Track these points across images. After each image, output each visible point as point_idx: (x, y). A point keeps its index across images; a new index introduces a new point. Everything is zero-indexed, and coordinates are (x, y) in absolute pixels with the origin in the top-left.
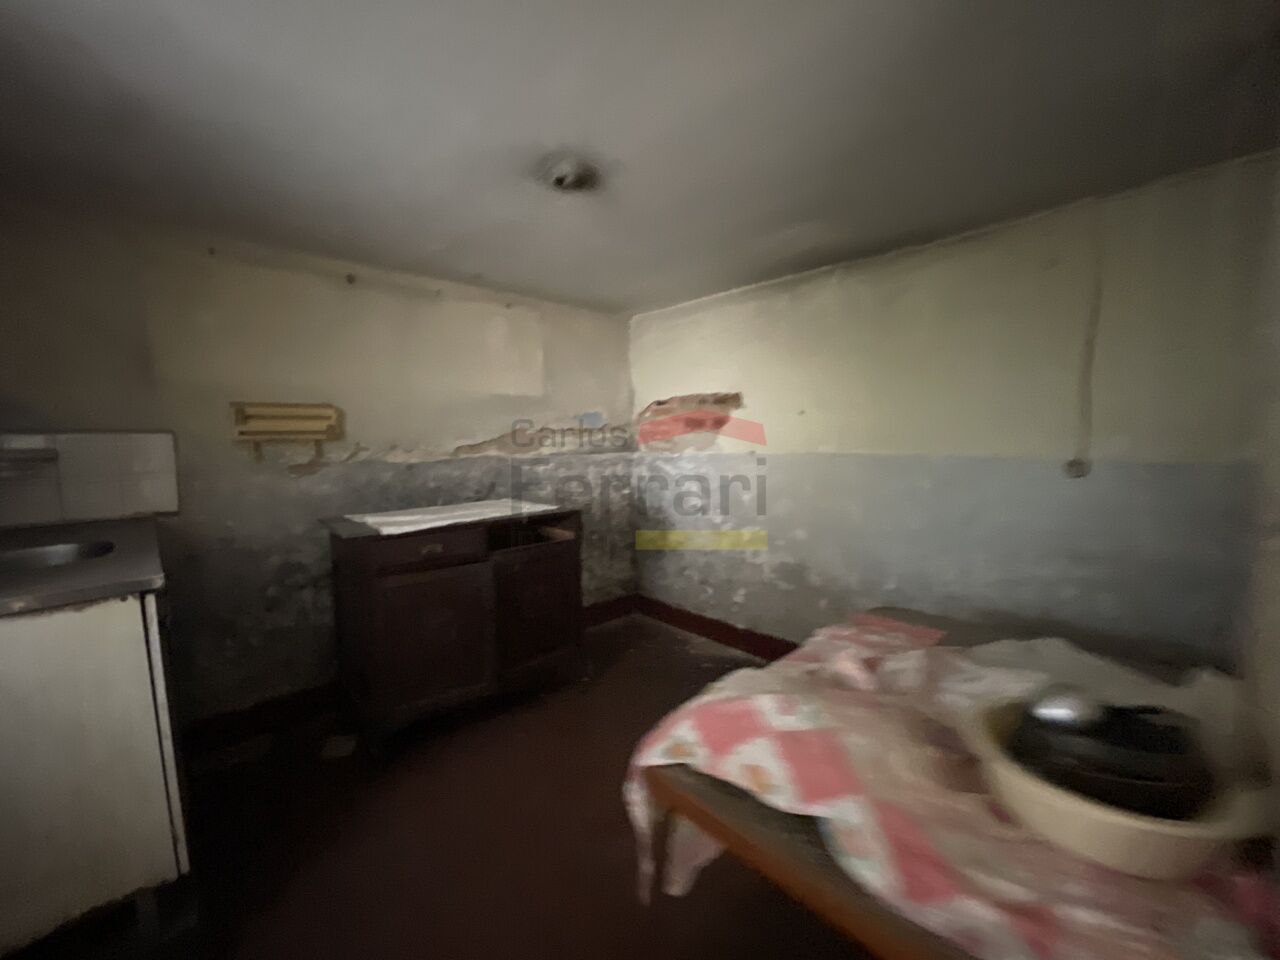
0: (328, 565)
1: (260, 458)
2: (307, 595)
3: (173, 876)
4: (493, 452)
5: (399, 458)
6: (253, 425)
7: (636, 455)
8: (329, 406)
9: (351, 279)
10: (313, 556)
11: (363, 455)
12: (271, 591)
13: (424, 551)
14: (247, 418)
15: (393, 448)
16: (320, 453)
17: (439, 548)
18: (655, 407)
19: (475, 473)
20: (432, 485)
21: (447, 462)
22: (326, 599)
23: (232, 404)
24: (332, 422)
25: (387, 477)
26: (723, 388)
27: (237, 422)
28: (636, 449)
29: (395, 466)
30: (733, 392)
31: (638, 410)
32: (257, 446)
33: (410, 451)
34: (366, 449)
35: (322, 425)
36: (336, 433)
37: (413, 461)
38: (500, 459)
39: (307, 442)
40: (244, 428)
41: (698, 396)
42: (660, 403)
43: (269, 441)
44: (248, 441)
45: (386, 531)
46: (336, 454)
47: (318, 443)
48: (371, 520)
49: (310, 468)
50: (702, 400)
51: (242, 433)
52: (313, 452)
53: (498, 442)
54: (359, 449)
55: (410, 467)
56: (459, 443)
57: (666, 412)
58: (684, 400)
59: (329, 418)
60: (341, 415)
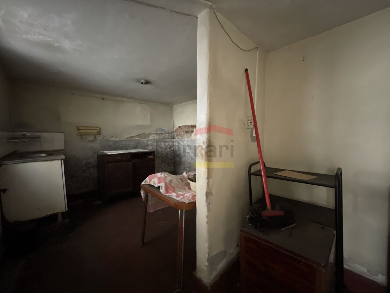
0: (96, 163)
1: (82, 138)
2: (92, 169)
3: (65, 211)
4: (137, 138)
5: (113, 139)
6: (81, 131)
7: (175, 140)
8: (98, 127)
9: (103, 99)
10: (93, 161)
11: (105, 138)
12: (84, 168)
13: (116, 158)
14: (79, 129)
15: (112, 137)
16: (95, 137)
17: (120, 158)
18: (179, 128)
19: (132, 143)
20: (121, 146)
21: (125, 140)
22: (96, 171)
23: (76, 126)
24: (98, 131)
25: (111, 143)
26: (193, 124)
27: (77, 131)
28: (175, 138)
29: (113, 141)
30: (194, 124)
31: (175, 129)
32: (81, 135)
33: (116, 138)
34: (106, 137)
35: (96, 131)
36: (99, 133)
37: (117, 140)
38: (138, 140)
39: (92, 135)
40: (78, 132)
41: (187, 125)
42: (180, 127)
43: (84, 135)
44: (79, 135)
45: (108, 154)
46: (99, 138)
47: (95, 135)
48: (105, 152)
49: (93, 141)
50: (188, 126)
51: (78, 133)
52: (94, 137)
53: (139, 136)
54: (104, 137)
55: (116, 141)
56: (128, 136)
57: (181, 129)
58: (185, 126)
59: (97, 130)
60: (100, 129)
